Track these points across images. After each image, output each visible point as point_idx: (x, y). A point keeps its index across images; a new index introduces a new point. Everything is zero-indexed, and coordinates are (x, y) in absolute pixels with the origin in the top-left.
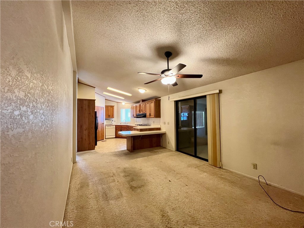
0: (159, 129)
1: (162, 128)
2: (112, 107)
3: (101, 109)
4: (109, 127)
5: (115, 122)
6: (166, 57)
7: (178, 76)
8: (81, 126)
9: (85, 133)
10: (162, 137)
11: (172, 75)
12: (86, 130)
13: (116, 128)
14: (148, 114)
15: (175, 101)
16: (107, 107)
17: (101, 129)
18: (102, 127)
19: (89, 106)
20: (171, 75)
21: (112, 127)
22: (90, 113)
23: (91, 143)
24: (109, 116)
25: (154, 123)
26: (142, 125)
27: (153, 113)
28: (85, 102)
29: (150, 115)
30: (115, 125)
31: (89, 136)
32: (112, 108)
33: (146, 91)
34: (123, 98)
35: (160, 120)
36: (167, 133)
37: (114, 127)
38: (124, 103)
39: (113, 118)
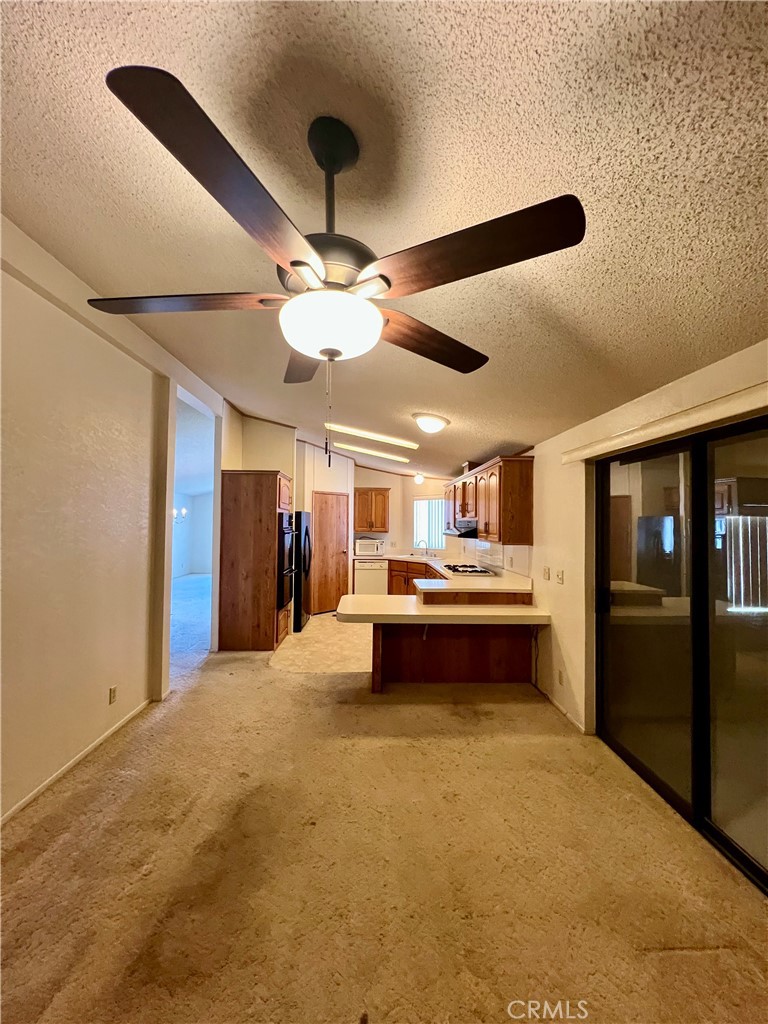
0: (526, 599)
2: (383, 493)
3: (338, 502)
4: (367, 566)
5: (390, 548)
8: (233, 564)
9: (245, 587)
10: (536, 639)
12: (247, 577)
13: (390, 570)
14: (481, 527)
15: (588, 462)
16: (362, 494)
17: (337, 570)
18: (338, 563)
19: (258, 494)
21: (376, 565)
22: (260, 521)
24: (371, 525)
28: (244, 480)
29: (487, 531)
30: (390, 561)
31: (256, 599)
32: (380, 497)
33: (448, 422)
34: (406, 460)
36: (555, 622)
37: (386, 565)
38: (420, 478)
39: (386, 532)
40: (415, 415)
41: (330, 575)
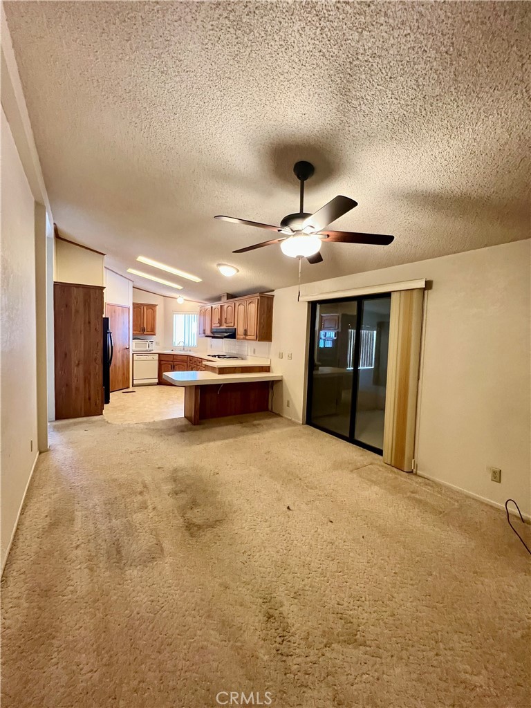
0: (267, 369)
1: (273, 367)
2: (152, 307)
3: (123, 311)
4: (143, 358)
5: (158, 345)
6: (299, 177)
7: (328, 236)
8: (66, 355)
9: (77, 372)
10: (272, 389)
11: (312, 230)
12: (79, 364)
13: (160, 361)
14: (240, 331)
15: (309, 302)
16: (137, 307)
17: (123, 361)
18: (123, 356)
19: (87, 303)
20: (309, 230)
21: (150, 357)
22: (89, 323)
23: (92, 399)
24: (143, 330)
25: (253, 354)
26: (224, 357)
27: (252, 330)
28: (75, 291)
29: (246, 333)
30: (159, 354)
31: (87, 380)
32: (150, 310)
33: (238, 271)
34: (180, 287)
35: (270, 346)
36: (285, 378)
37: (156, 357)
38: (181, 299)
39: (154, 335)
40: (219, 265)
41: (117, 365)
